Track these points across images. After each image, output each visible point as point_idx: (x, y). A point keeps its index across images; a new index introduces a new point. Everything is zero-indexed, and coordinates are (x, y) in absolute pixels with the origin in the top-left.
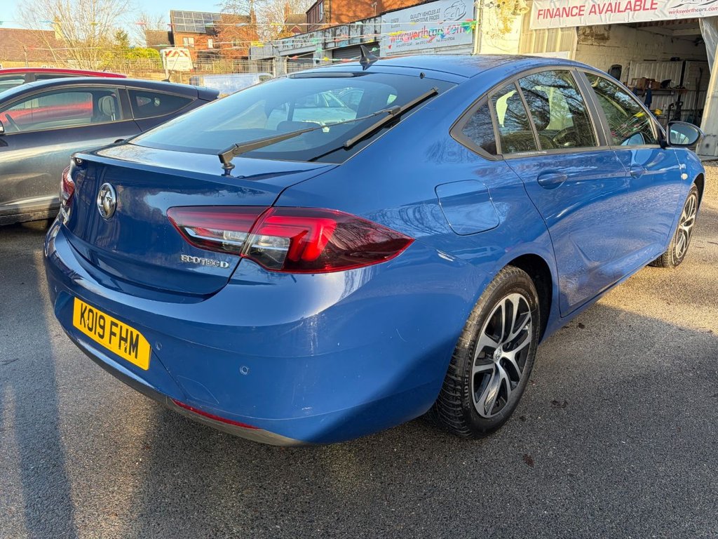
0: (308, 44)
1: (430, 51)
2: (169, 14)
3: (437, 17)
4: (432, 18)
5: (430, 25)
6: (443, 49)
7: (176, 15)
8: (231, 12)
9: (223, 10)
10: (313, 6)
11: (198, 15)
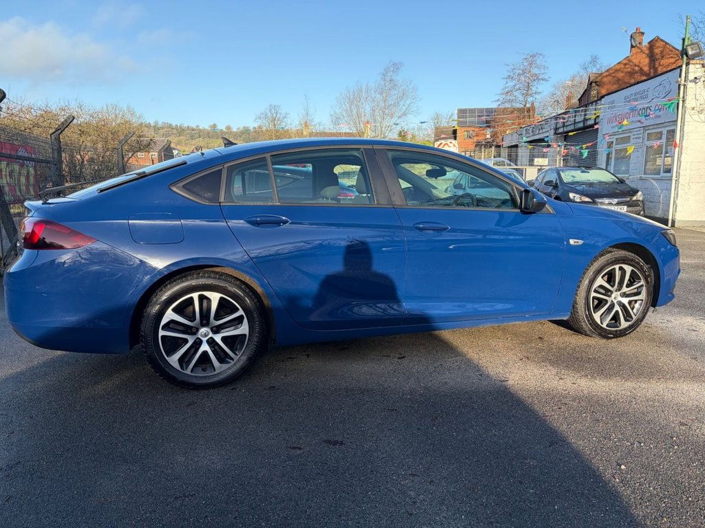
0: (544, 130)
1: (639, 131)
2: (456, 112)
3: (647, 95)
4: (642, 98)
5: (641, 104)
6: (651, 127)
7: (462, 112)
8: (507, 105)
9: (499, 105)
10: (584, 93)
11: (481, 110)
